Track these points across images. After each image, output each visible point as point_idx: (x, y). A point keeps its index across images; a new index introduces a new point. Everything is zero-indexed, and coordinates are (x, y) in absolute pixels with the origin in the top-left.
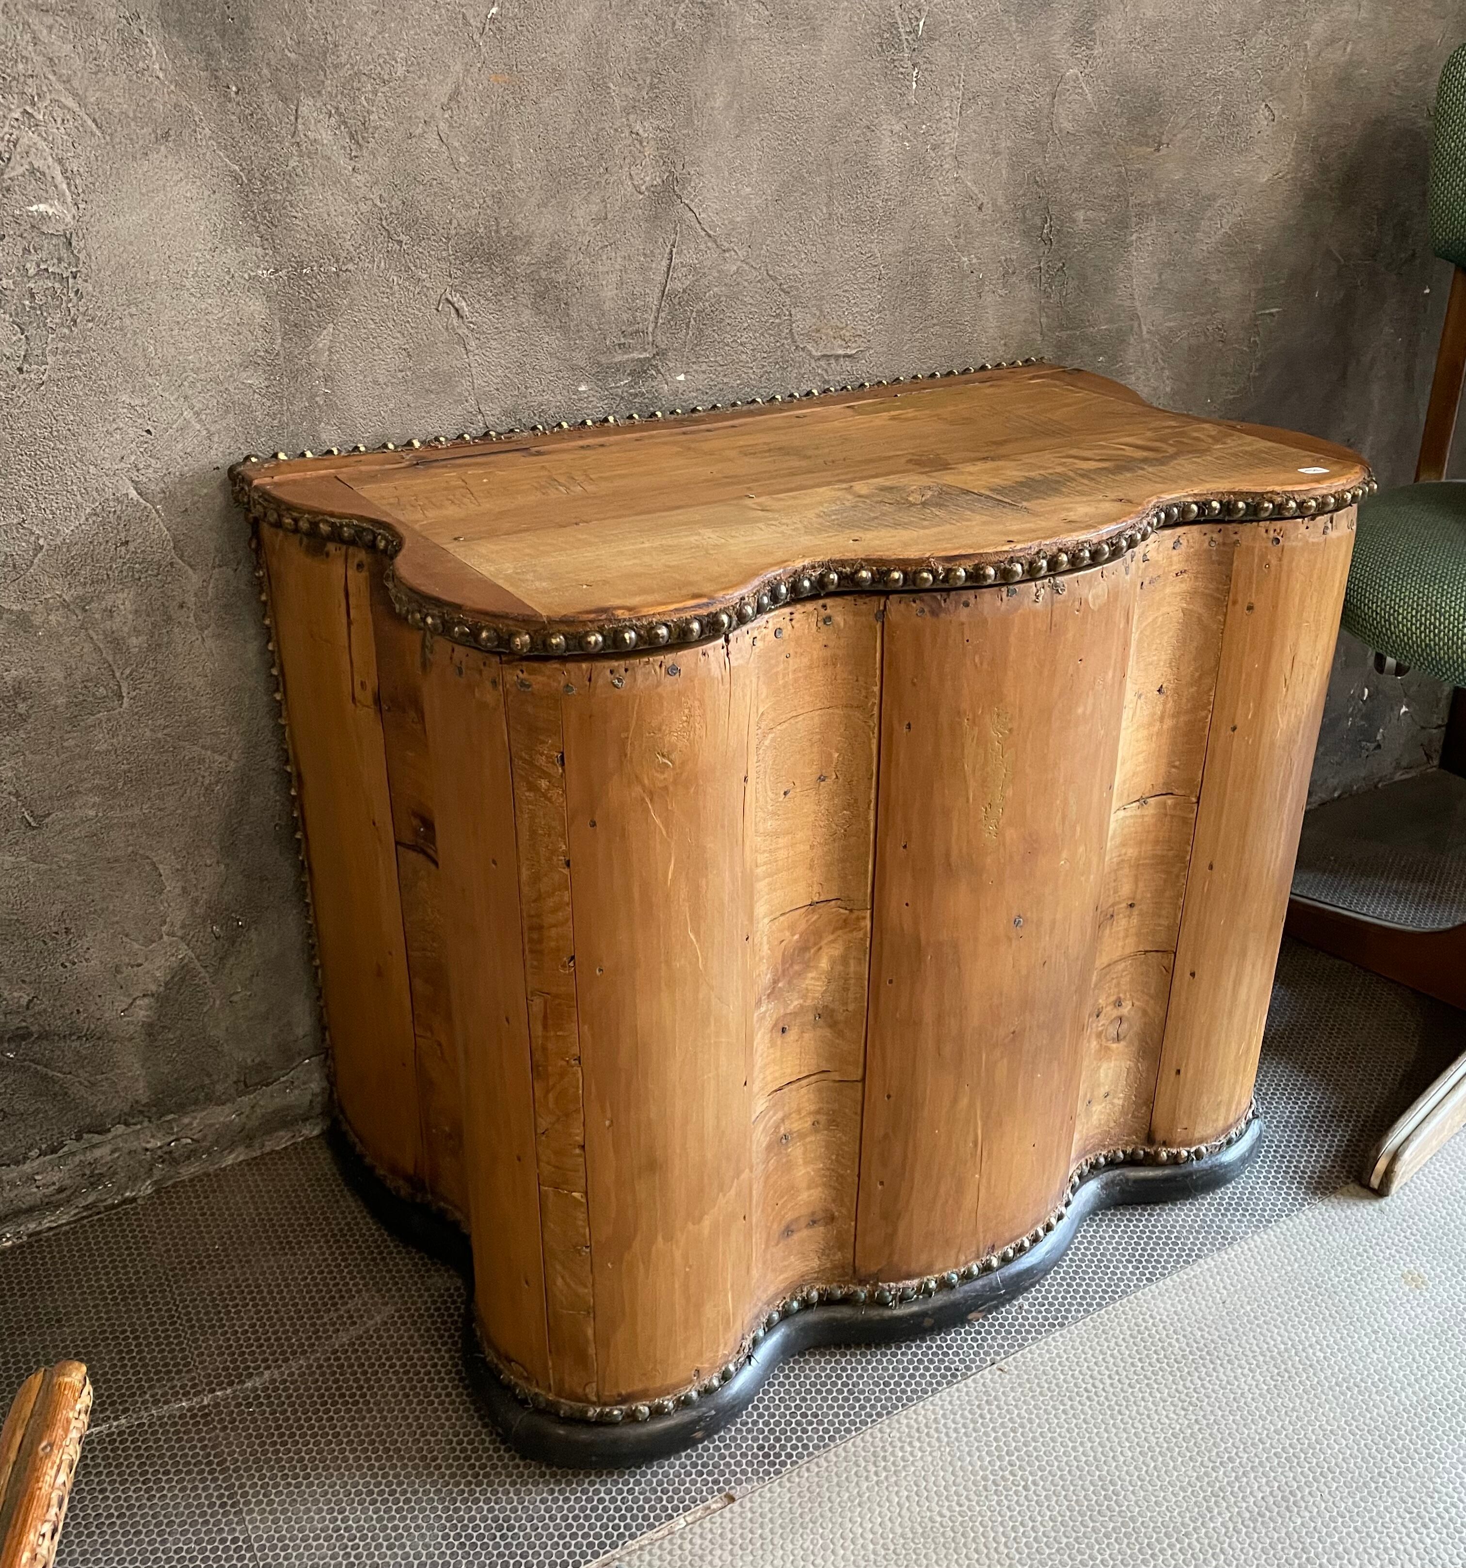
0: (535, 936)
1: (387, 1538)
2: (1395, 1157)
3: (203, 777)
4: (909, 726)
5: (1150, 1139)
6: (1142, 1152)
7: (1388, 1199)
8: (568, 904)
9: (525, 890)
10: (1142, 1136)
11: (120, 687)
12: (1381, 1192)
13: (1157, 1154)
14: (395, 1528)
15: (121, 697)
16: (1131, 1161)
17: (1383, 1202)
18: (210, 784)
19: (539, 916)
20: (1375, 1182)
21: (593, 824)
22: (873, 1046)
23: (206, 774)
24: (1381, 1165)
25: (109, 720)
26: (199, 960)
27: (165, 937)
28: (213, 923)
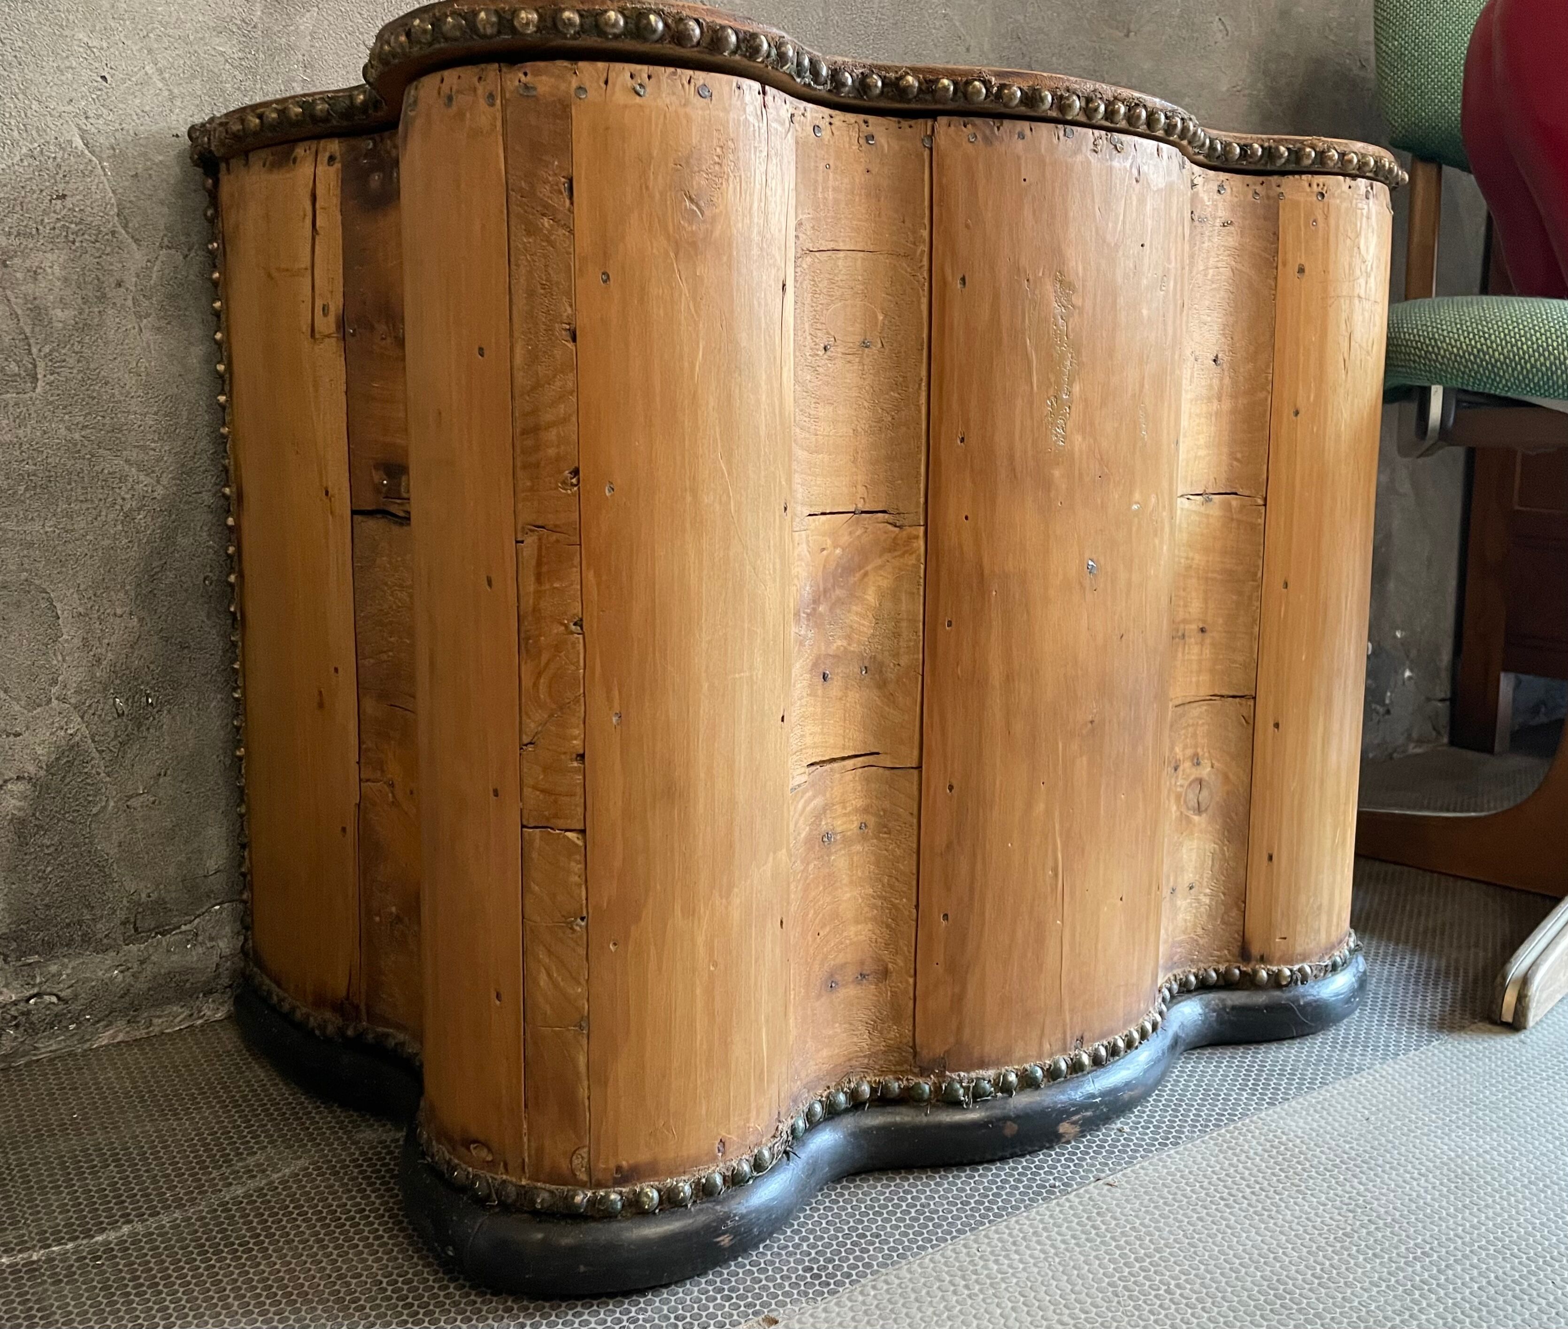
0: (529, 443)
2: (1525, 981)
3: (124, 499)
4: (963, 279)
5: (1245, 954)
6: (1237, 972)
7: (1527, 1032)
8: (571, 393)
9: (519, 375)
10: (1236, 951)
11: (35, 366)
12: (1516, 1025)
13: (1255, 972)
15: (35, 379)
16: (1226, 983)
17: (1522, 1036)
18: (131, 510)
19: (535, 412)
20: (1506, 1015)
21: (607, 278)
22: (931, 717)
23: (128, 496)
24: (1510, 998)
25: (17, 404)
26: (93, 741)
27: (55, 702)
28: (117, 694)
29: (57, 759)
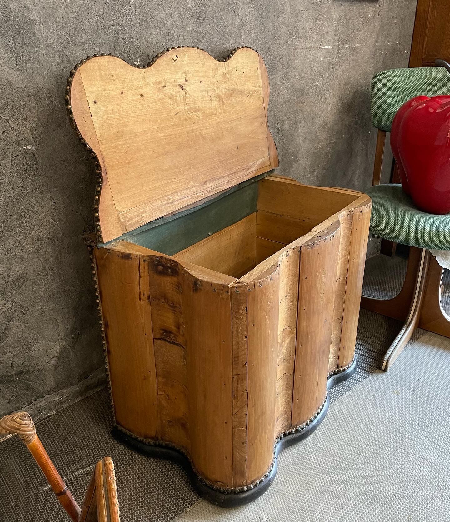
1: (149, 498)
2: (388, 361)
3: (70, 294)
5: (338, 367)
6: (337, 371)
7: (387, 372)
10: (336, 367)
12: (385, 371)
13: (340, 370)
14: (150, 495)
15: (47, 274)
16: (335, 374)
17: (386, 373)
18: (71, 296)
20: (383, 368)
23: (70, 293)
24: (385, 364)
26: (68, 345)
27: (60, 340)
28: (72, 334)
29: (62, 351)
